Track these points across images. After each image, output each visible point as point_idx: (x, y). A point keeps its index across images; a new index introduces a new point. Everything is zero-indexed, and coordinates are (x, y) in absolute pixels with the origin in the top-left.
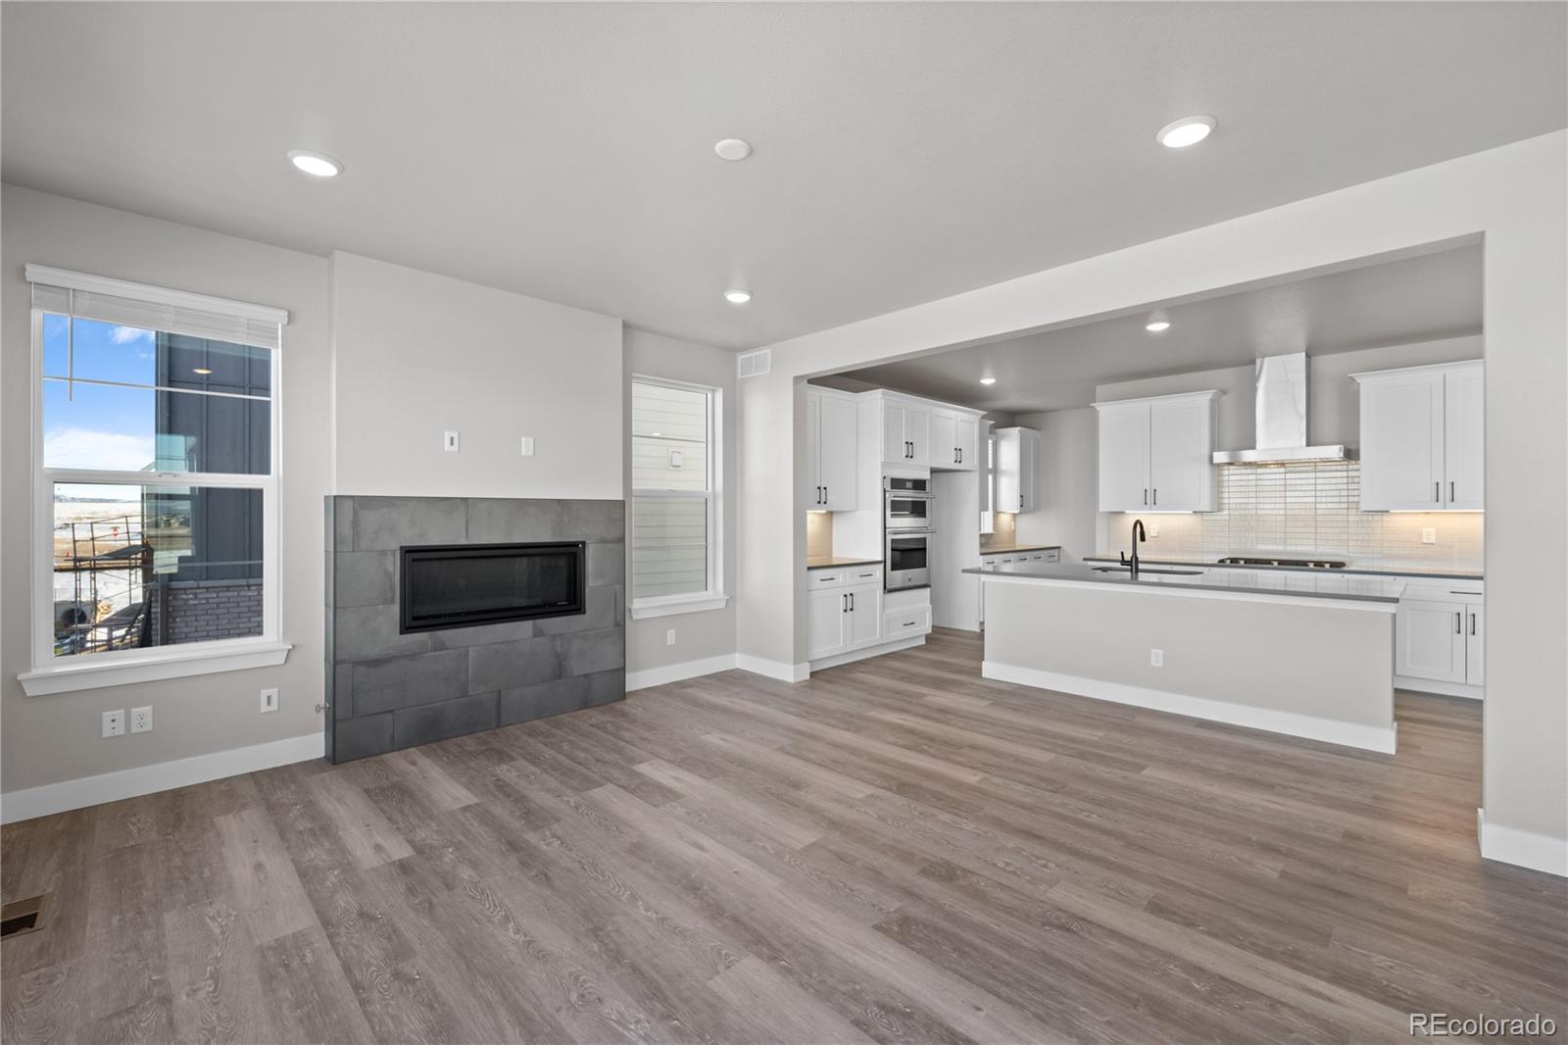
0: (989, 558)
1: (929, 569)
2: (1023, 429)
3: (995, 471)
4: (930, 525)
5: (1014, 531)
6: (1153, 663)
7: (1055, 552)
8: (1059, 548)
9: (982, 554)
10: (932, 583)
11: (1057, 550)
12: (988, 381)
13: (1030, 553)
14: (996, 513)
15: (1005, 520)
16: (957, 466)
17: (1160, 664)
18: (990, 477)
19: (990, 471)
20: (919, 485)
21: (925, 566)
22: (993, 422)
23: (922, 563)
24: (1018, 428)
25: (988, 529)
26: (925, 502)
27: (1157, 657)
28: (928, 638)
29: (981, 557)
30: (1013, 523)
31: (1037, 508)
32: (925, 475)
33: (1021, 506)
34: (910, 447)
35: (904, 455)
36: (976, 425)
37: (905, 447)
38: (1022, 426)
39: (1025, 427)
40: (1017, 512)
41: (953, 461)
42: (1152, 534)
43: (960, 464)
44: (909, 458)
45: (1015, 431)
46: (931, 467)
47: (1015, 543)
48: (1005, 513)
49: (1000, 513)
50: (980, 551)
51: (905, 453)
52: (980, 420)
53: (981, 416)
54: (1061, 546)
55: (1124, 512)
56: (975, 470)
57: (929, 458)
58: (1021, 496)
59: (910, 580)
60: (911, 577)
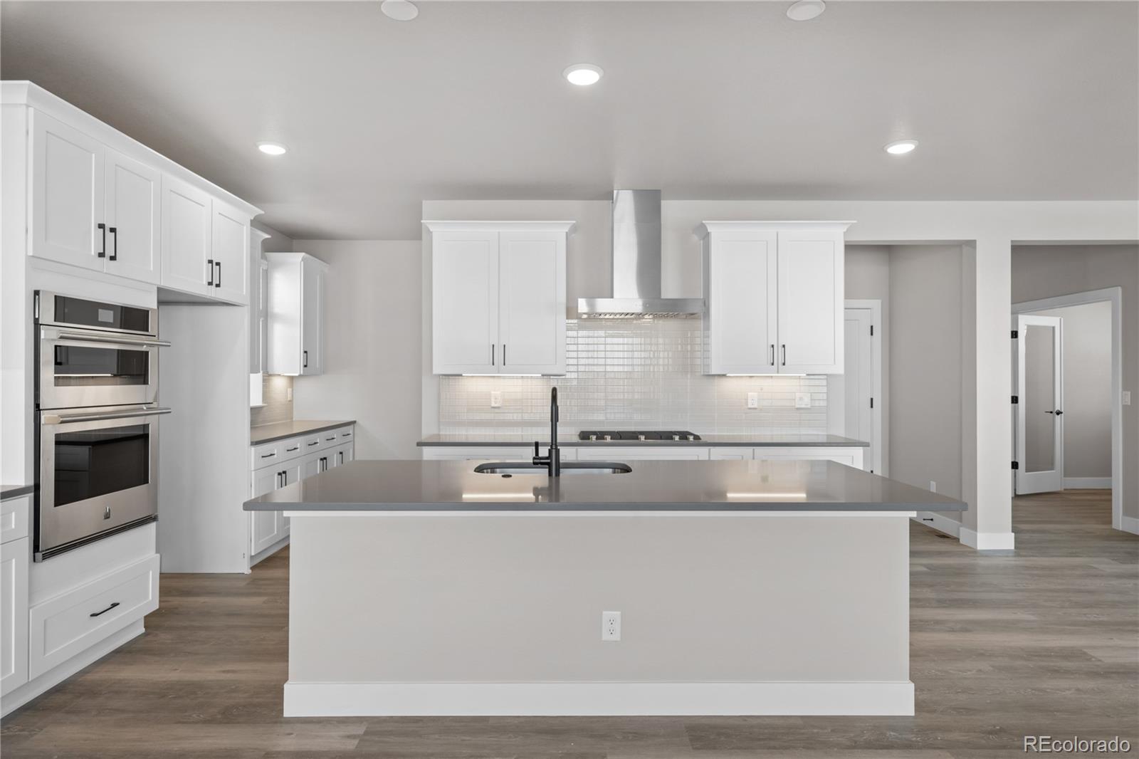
0: (266, 448)
1: (156, 486)
2: (308, 256)
3: (267, 314)
4: (156, 399)
6: (606, 636)
7: (349, 429)
8: (354, 423)
9: (255, 443)
10: (160, 517)
11: (352, 426)
12: (272, 150)
13: (322, 433)
14: (267, 377)
15: (279, 384)
16: (212, 293)
17: (617, 637)
20: (133, 319)
21: (146, 481)
22: (267, 236)
23: (140, 475)
24: (302, 254)
25: (256, 400)
26: (147, 353)
27: (611, 624)
28: (152, 621)
29: (253, 449)
30: (289, 390)
31: (324, 371)
32: (148, 301)
33: (305, 366)
34: (110, 236)
35: (93, 253)
36: (246, 229)
37: (95, 234)
38: (307, 253)
39: (311, 255)
40: (297, 375)
41: (205, 283)
42: (493, 405)
43: (218, 288)
44: (106, 260)
45: (297, 258)
46: (158, 288)
47: (292, 418)
48: (279, 375)
49: (270, 375)
50: (251, 438)
51: (94, 248)
52: (251, 225)
53: (252, 218)
54: (357, 421)
55: (461, 375)
56: (246, 308)
57: (152, 269)
58: (306, 352)
59: (107, 516)
60: (109, 510)
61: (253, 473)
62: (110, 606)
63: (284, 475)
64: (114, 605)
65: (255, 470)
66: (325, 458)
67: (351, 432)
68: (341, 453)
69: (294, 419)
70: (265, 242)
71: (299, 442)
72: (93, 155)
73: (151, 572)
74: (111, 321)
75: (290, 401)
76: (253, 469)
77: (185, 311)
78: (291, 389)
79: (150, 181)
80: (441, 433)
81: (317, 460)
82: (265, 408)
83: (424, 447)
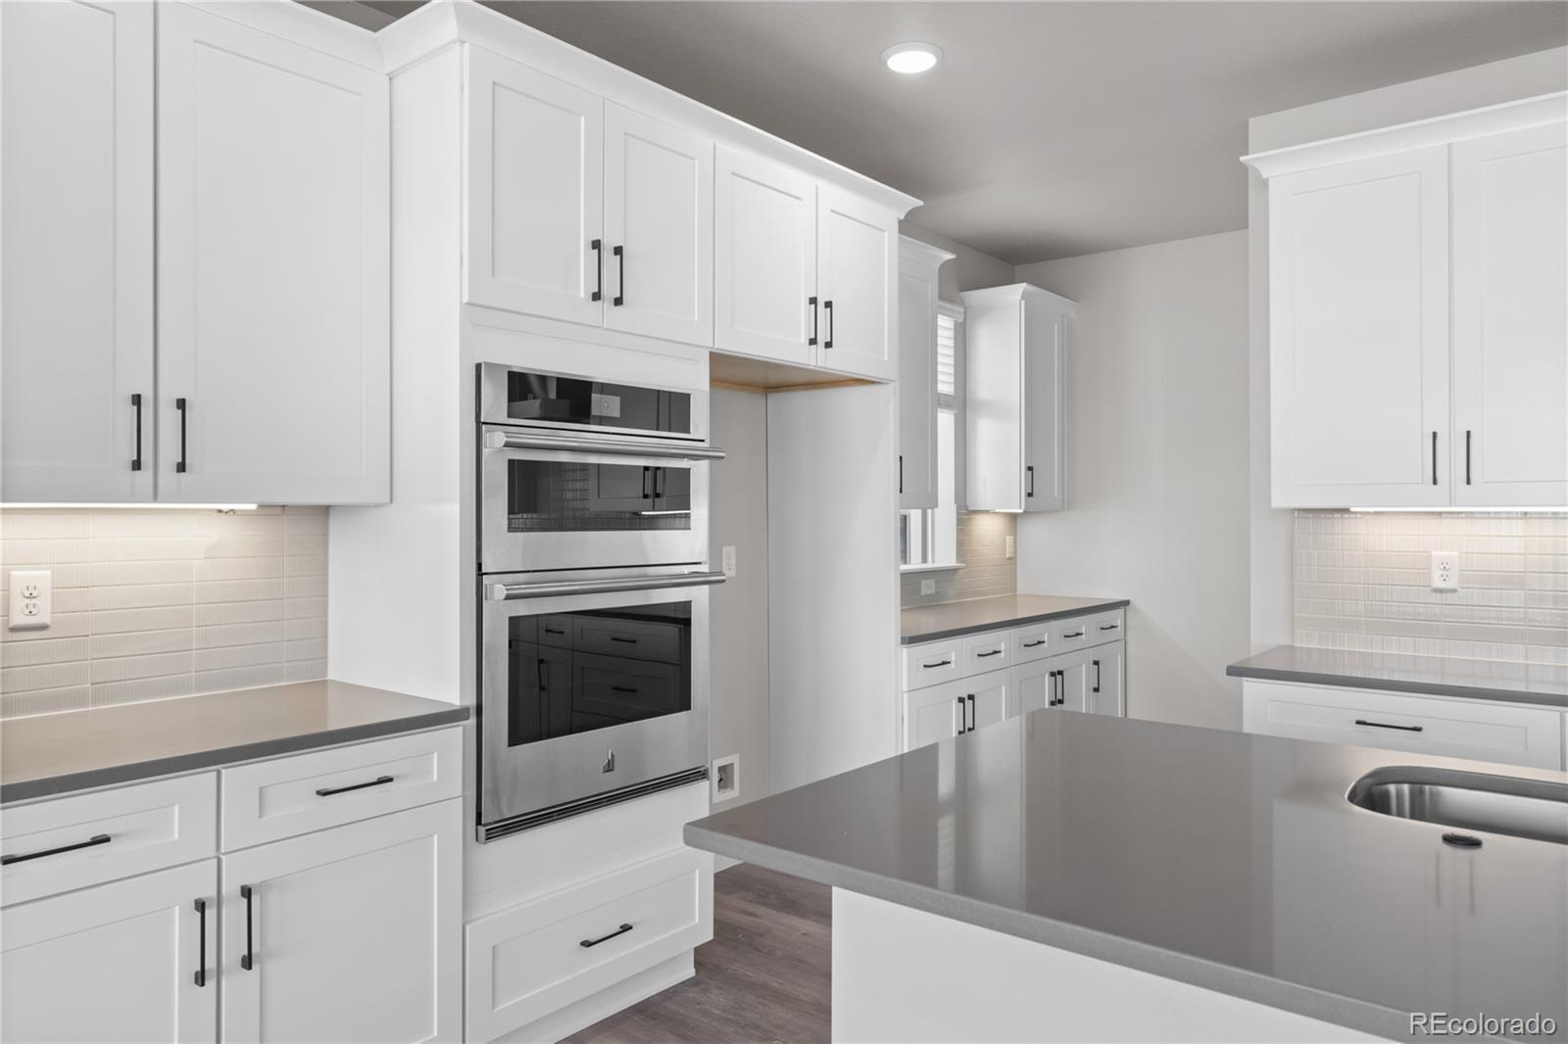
0: (932, 651)
3: (962, 403)
4: (702, 553)
5: (1013, 560)
7: (1115, 617)
8: (1126, 603)
9: (910, 640)
11: (1120, 612)
12: (911, 63)
13: (1054, 624)
14: (966, 515)
15: (988, 529)
16: (818, 359)
18: (946, 420)
19: (943, 402)
21: (685, 706)
22: (949, 257)
24: (1021, 287)
25: (945, 557)
26: (686, 471)
28: (709, 957)
29: (905, 650)
30: (1009, 539)
31: (1067, 503)
32: (693, 379)
33: (1030, 495)
34: (611, 262)
35: (582, 295)
36: (890, 238)
37: (585, 258)
38: (1030, 282)
39: (1043, 288)
40: (1021, 511)
41: (804, 340)
42: (1438, 583)
43: (829, 350)
44: (606, 304)
45: (1014, 295)
46: (711, 354)
47: (1015, 590)
48: (987, 512)
49: (975, 512)
50: (902, 631)
51: (584, 286)
52: (901, 231)
53: (902, 217)
54: (1131, 600)
55: (1346, 511)
56: (891, 385)
57: (696, 319)
58: (1030, 469)
59: (609, 767)
60: (613, 756)
61: (906, 696)
62: (617, 929)
63: (969, 703)
64: (626, 928)
65: (909, 691)
66: (1060, 673)
67: (1119, 622)
68: (1096, 663)
69: (1018, 593)
70: (946, 265)
71: (1001, 639)
72: (583, 118)
73: (697, 872)
74: (617, 414)
75: (1010, 559)
76: (905, 689)
77: (800, 400)
78: (1012, 538)
79: (692, 158)
80: (1296, 645)
81: (1044, 675)
82: (961, 572)
83: (1244, 679)
